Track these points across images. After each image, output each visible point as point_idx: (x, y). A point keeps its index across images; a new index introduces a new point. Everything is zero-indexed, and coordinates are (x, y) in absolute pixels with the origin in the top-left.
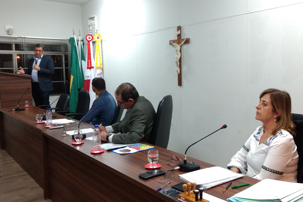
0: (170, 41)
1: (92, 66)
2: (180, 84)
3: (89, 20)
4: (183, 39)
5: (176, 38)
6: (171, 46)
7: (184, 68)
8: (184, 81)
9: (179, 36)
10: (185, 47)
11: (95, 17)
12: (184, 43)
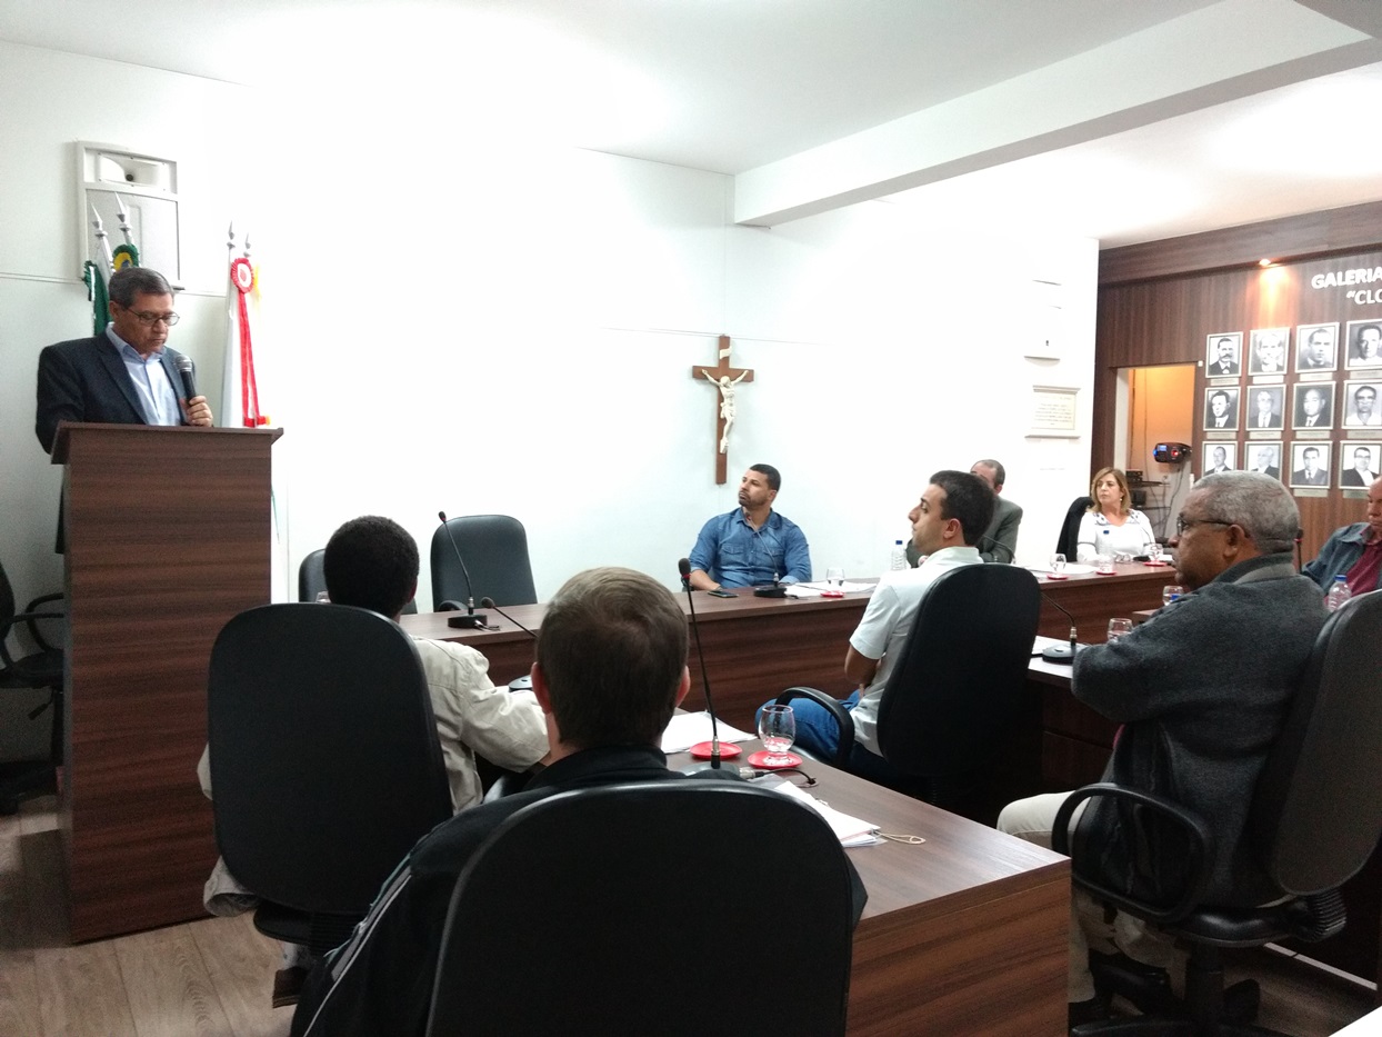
2: (722, 477)
3: (86, 159)
5: (714, 364)
11: (173, 164)
12: (742, 381)
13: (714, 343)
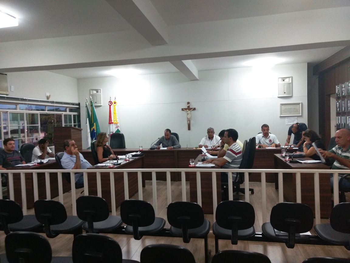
0: (182, 109)
1: (112, 122)
2: (189, 129)
3: (91, 91)
4: (192, 108)
5: (187, 107)
6: (182, 111)
7: (192, 122)
8: (192, 127)
9: (189, 107)
10: (193, 112)
11: (100, 89)
12: (193, 110)
13: (187, 104)
